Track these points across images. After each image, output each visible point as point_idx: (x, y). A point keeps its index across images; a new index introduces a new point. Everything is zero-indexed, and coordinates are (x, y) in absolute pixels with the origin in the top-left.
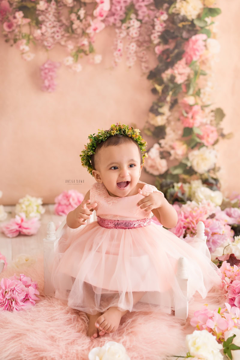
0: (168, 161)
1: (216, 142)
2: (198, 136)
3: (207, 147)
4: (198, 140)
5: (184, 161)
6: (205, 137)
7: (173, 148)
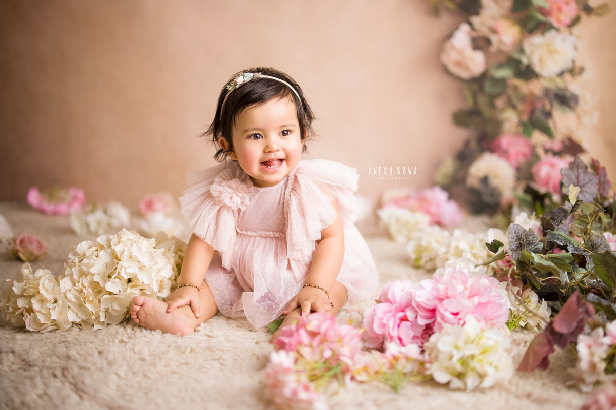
0: (487, 54)
1: (575, 21)
2: (542, 11)
3: (557, 30)
4: (541, 17)
5: (516, 55)
6: (555, 12)
7: (494, 31)
